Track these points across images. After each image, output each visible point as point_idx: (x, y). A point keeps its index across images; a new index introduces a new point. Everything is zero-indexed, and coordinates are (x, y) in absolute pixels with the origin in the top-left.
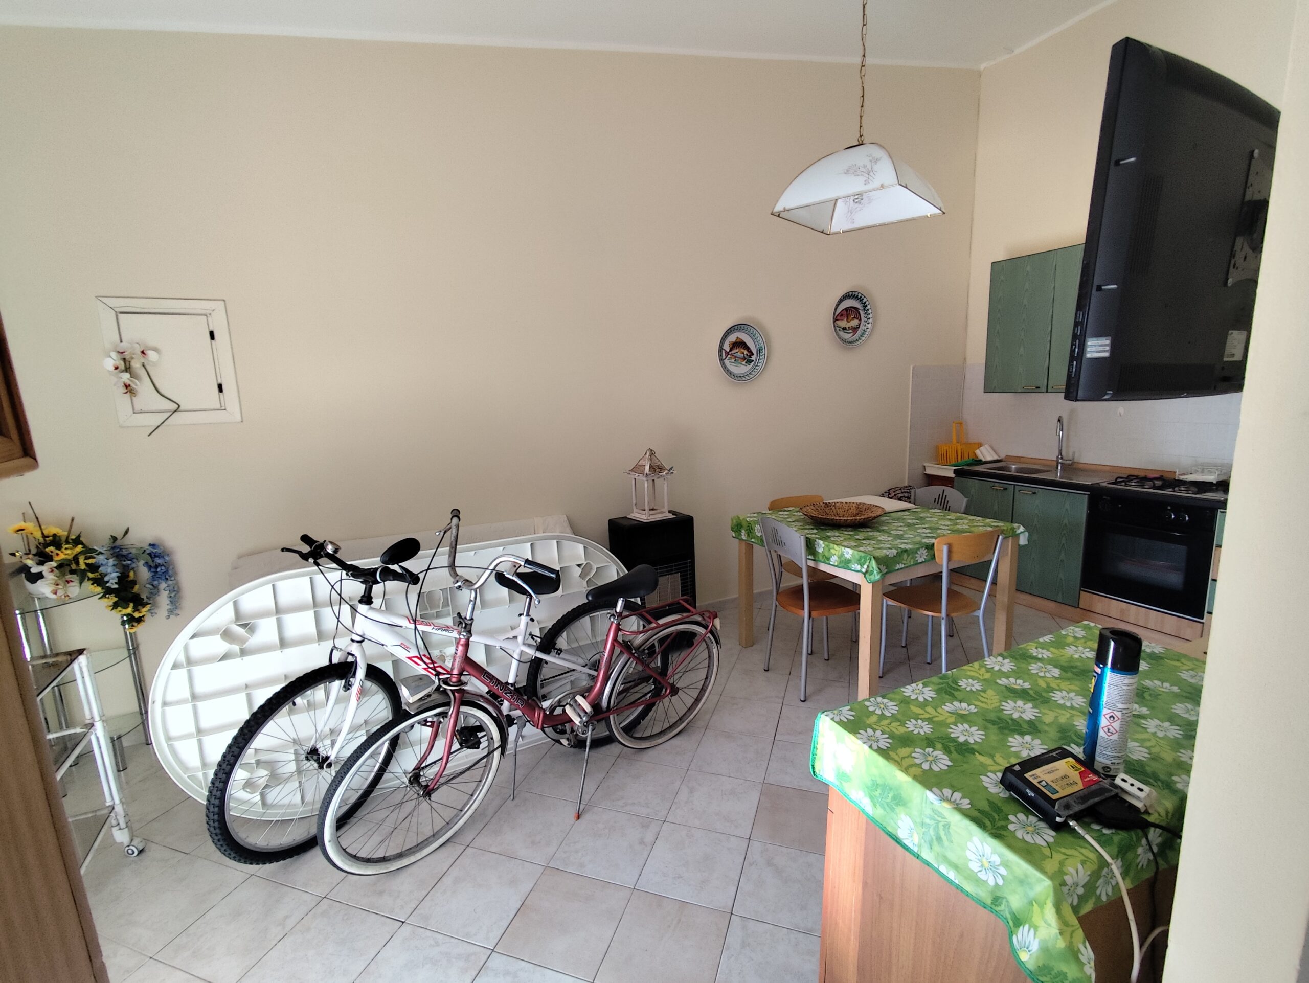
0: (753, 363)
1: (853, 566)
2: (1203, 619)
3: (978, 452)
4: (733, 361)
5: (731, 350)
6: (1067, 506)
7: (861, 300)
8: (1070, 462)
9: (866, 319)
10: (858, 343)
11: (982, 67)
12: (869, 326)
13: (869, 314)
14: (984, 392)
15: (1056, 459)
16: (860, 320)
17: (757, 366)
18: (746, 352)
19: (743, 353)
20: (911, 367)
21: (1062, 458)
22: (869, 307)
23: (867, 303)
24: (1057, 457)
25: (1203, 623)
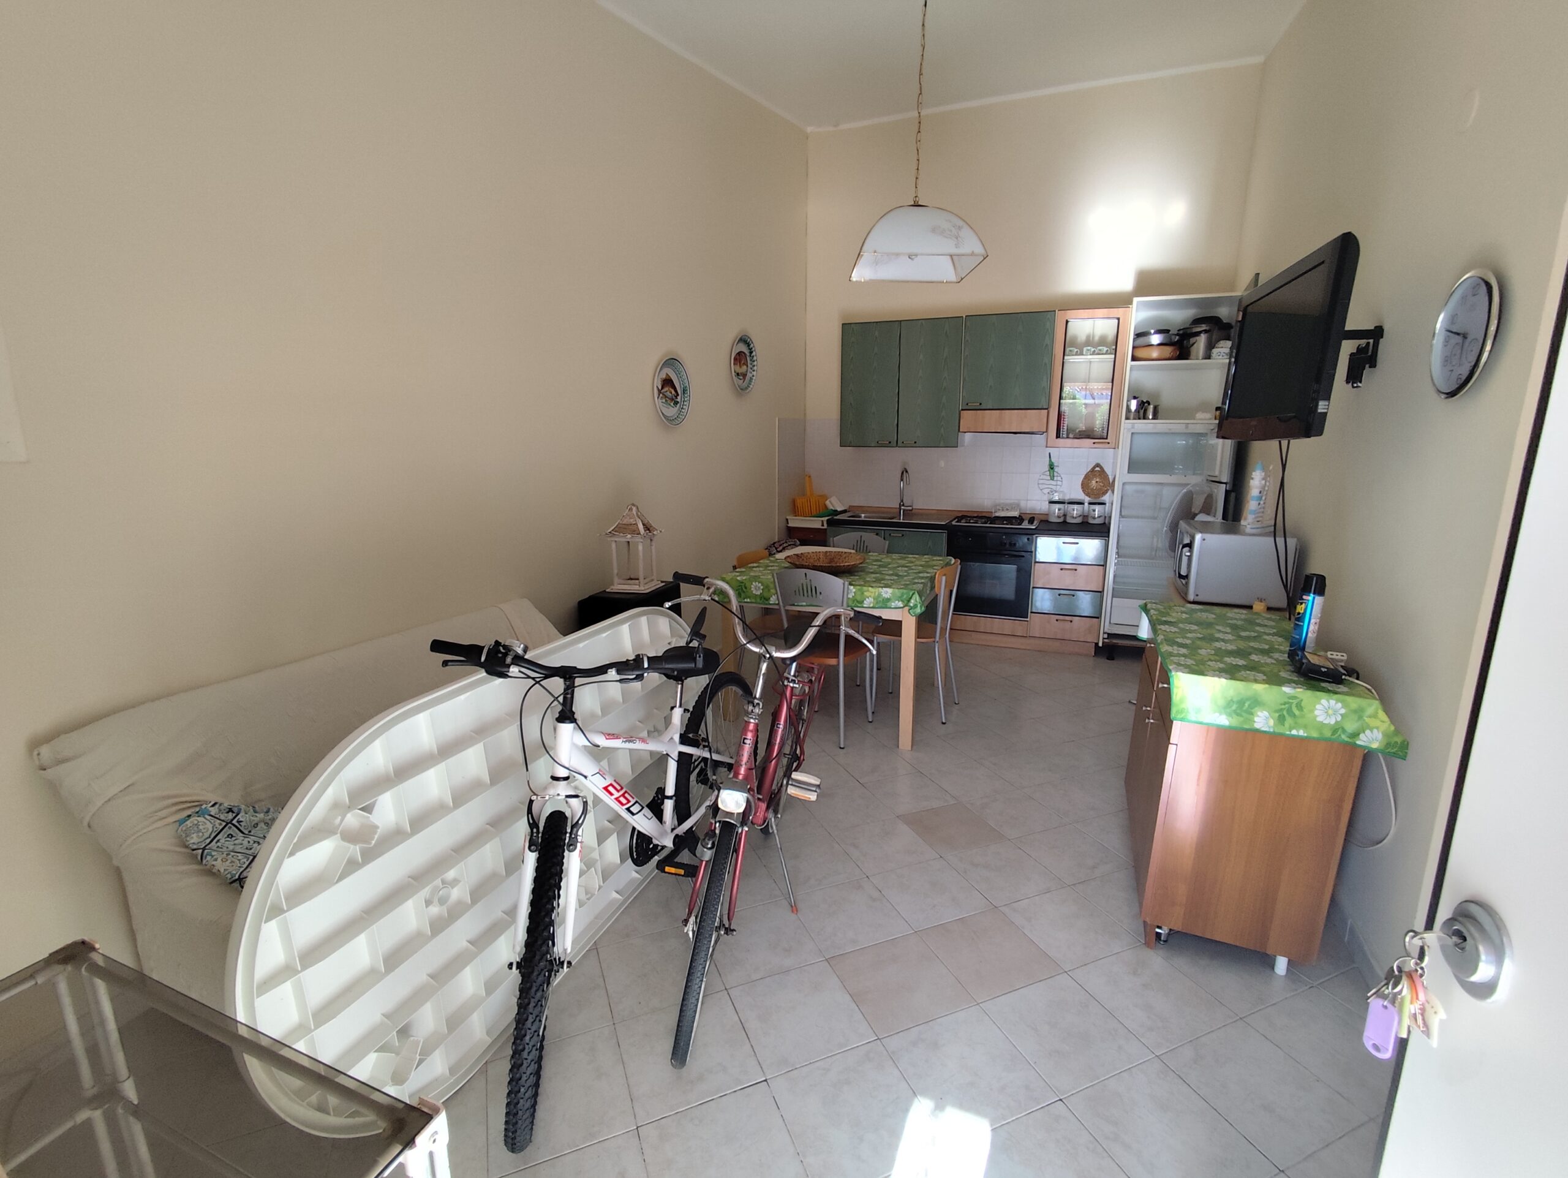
0: (679, 405)
1: (893, 604)
2: (1027, 618)
3: (828, 502)
4: (664, 401)
5: (662, 388)
6: (930, 544)
7: (749, 346)
8: (910, 508)
9: (751, 366)
10: (750, 389)
11: (809, 129)
12: (754, 373)
13: (754, 361)
14: (841, 446)
15: (898, 507)
16: (747, 366)
17: (682, 408)
18: (673, 392)
19: (671, 393)
20: (777, 419)
21: (903, 505)
22: (754, 353)
23: (753, 349)
24: (900, 504)
25: (1027, 621)
